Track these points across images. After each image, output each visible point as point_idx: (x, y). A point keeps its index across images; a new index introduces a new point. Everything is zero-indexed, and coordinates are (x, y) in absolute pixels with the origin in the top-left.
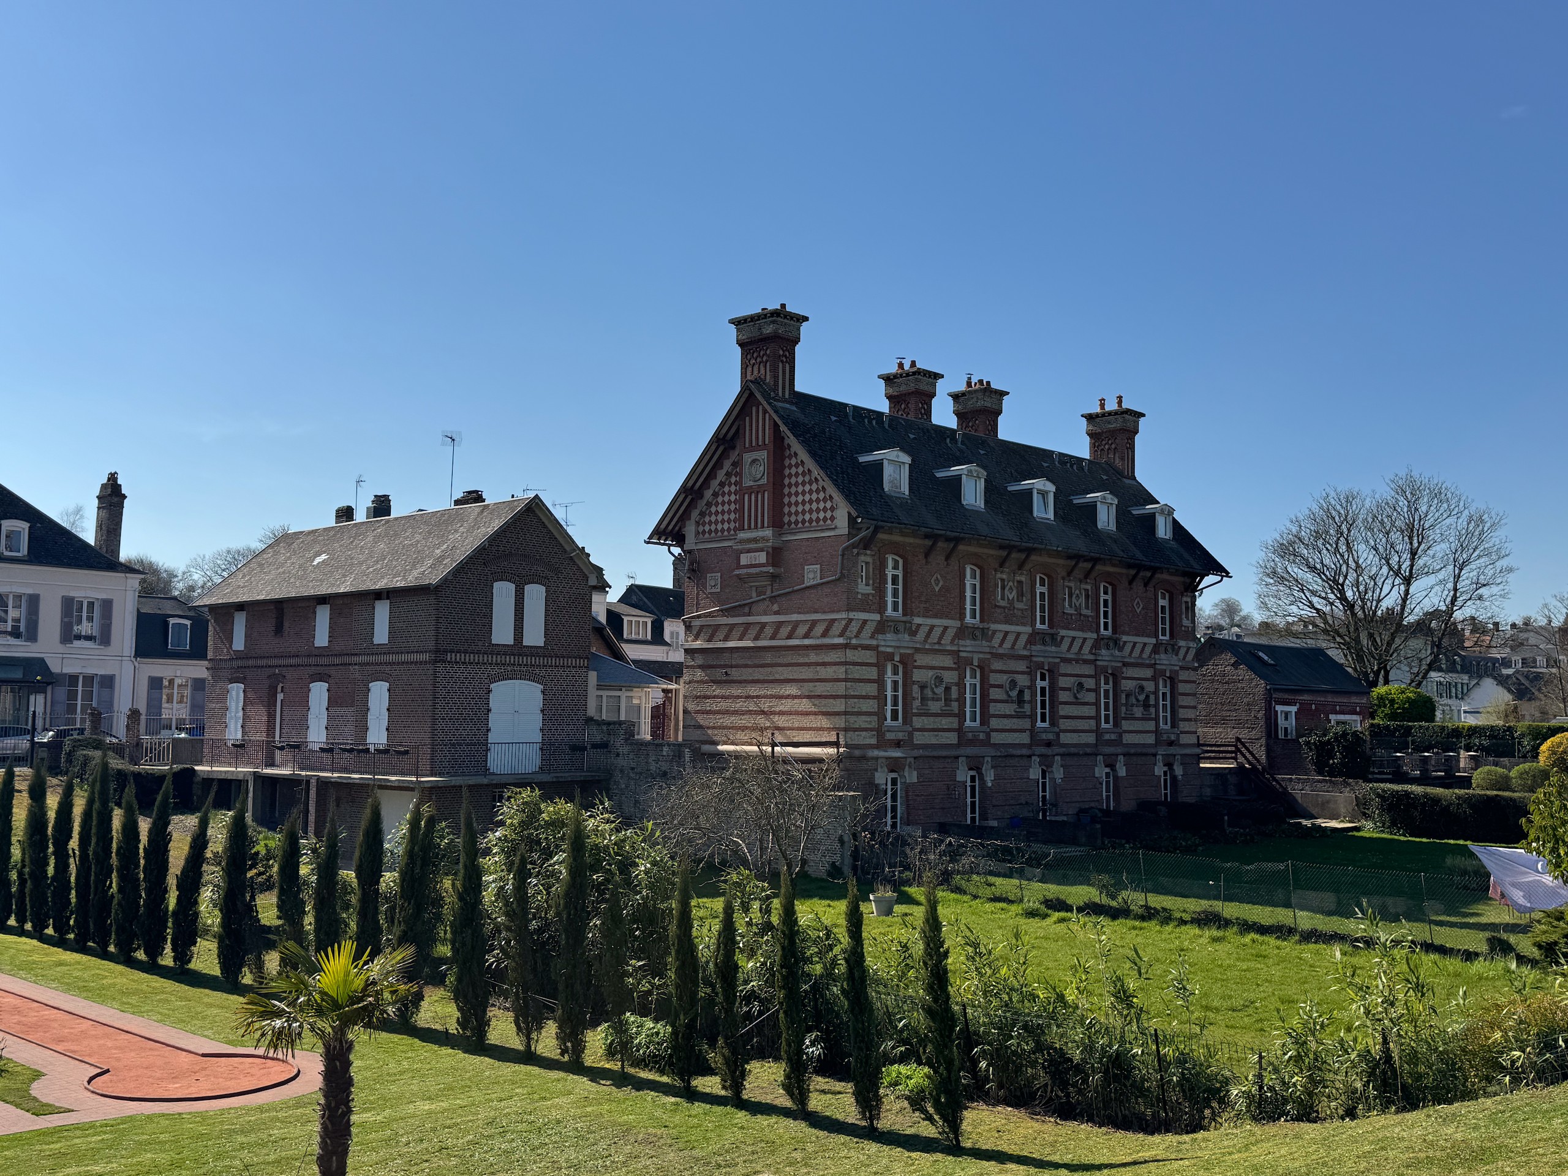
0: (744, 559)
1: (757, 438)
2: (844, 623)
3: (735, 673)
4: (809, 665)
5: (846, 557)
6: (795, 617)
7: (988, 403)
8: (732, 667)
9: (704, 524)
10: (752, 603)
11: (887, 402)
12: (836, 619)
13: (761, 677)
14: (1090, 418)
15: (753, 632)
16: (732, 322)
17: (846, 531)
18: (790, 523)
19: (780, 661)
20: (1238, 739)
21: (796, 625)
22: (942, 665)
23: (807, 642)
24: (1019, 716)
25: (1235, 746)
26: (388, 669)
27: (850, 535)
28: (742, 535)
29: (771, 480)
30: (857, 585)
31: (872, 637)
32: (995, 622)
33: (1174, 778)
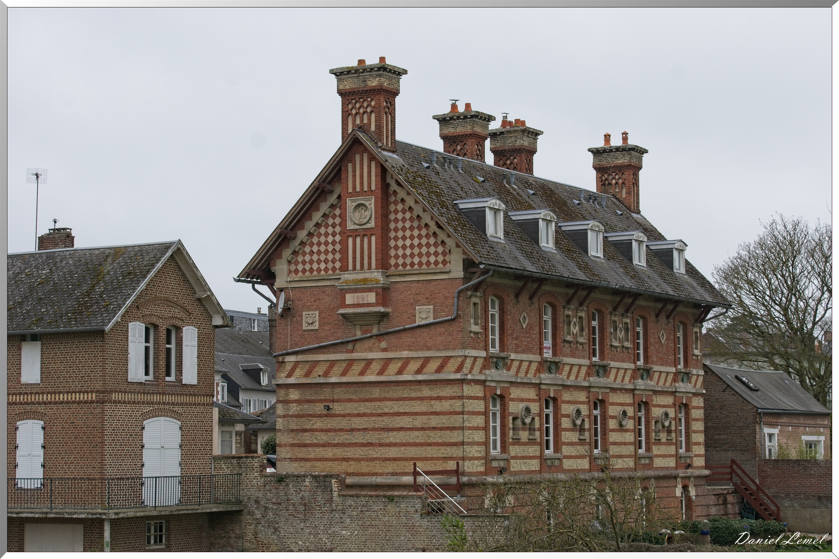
0: (350, 299)
1: (362, 183)
2: (460, 360)
3: (337, 408)
4: (421, 399)
5: (461, 299)
6: (405, 354)
7: (525, 142)
8: (333, 401)
9: (297, 263)
10: (357, 340)
11: (442, 142)
12: (451, 357)
13: (368, 411)
14: (596, 152)
15: (357, 368)
16: (332, 72)
17: (461, 274)
18: (396, 265)
19: (388, 396)
20: (733, 461)
21: (407, 361)
22: (528, 397)
23: (420, 377)
24: (582, 442)
25: (731, 467)
26: (41, 409)
27: (466, 279)
28: (347, 276)
29: (380, 224)
30: (470, 324)
31: (481, 373)
32: (565, 356)
33: (689, 499)
